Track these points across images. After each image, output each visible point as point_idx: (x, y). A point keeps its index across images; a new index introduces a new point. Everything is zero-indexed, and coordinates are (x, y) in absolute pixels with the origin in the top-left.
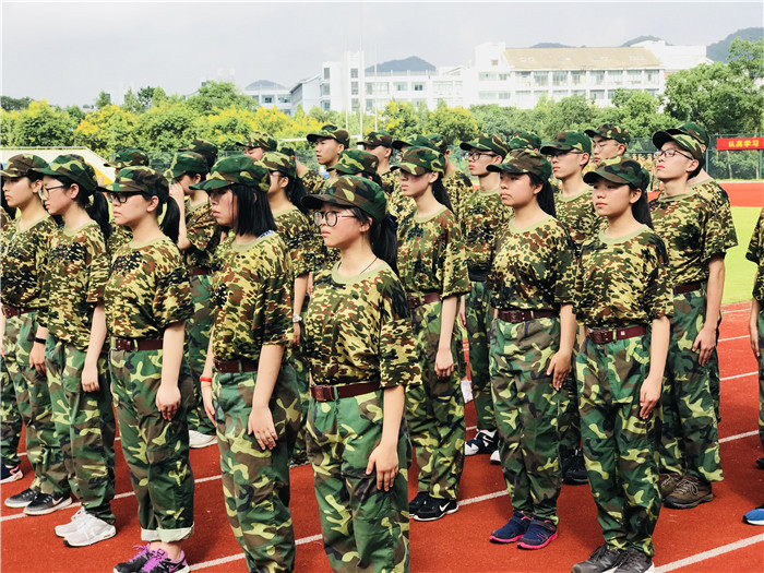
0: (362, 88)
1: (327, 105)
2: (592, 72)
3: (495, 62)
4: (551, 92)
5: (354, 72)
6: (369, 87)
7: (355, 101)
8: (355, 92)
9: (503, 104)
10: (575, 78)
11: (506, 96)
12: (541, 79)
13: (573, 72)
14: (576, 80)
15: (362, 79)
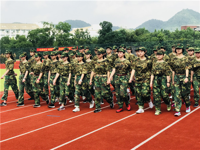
2: (22, 30)
4: (11, 35)
10: (17, 32)
13: (17, 30)
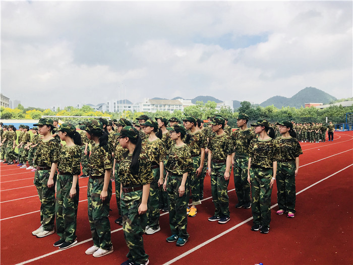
0: (116, 107)
1: (108, 110)
2: (168, 105)
3: (147, 102)
4: (159, 109)
5: (115, 103)
6: (118, 107)
7: (115, 110)
8: (115, 108)
9: (149, 111)
11: (149, 110)
12: (157, 106)
13: (164, 105)
14: (164, 107)
15: (116, 105)
